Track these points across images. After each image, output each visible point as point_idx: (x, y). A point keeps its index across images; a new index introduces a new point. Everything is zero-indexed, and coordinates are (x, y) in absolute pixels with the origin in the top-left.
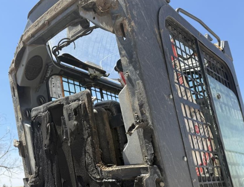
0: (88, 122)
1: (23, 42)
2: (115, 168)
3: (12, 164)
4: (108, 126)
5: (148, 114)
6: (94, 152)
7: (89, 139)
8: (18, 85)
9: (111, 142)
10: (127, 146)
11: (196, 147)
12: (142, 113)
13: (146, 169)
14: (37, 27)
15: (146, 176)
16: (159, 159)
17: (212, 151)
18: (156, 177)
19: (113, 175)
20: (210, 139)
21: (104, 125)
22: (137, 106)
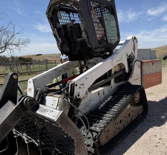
0: (73, 29)
1: (50, 5)
2: (80, 39)
3: (18, 42)
4: (78, 30)
5: (86, 28)
6: (76, 36)
7: (74, 33)
8: (50, 17)
9: (79, 33)
10: (82, 34)
11: (98, 33)
12: (85, 28)
13: (86, 39)
14: (55, 2)
15: (86, 40)
16: (89, 37)
17: (103, 34)
18: (88, 40)
19: (80, 40)
20: (103, 31)
21: (77, 30)
22: (84, 26)
